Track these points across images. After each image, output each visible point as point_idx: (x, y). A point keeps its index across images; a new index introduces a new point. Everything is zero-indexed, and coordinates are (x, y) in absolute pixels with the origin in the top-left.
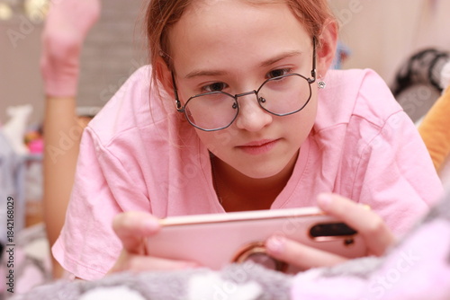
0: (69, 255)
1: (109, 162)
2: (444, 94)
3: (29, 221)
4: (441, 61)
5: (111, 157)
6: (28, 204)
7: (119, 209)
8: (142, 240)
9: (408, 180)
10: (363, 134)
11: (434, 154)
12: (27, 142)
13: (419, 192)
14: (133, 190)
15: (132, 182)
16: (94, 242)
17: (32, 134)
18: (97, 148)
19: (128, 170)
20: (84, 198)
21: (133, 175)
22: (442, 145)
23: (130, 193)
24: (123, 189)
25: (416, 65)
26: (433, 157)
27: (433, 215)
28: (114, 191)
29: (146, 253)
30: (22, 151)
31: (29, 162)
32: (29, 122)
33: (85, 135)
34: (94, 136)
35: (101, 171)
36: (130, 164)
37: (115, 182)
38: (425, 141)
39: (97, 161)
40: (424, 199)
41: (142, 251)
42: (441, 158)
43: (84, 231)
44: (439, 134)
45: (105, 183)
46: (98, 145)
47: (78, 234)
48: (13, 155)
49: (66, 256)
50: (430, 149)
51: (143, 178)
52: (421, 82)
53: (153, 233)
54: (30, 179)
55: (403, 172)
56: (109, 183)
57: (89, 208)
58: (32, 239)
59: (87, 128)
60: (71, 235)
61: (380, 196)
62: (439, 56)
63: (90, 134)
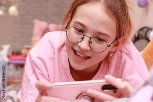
0: (22, 96)
1: (35, 64)
2: (150, 42)
3: (9, 84)
4: (149, 31)
5: (36, 63)
6: (8, 78)
7: (38, 79)
8: (45, 90)
9: (138, 72)
10: (123, 57)
11: (146, 62)
12: (8, 57)
13: (141, 76)
14: (43, 74)
15: (43, 71)
16: (30, 91)
17: (10, 54)
18: (32, 60)
19: (42, 67)
20: (27, 77)
21: (43, 69)
22: (149, 59)
23: (42, 75)
24: (40, 74)
25: (141, 32)
26: (146, 64)
27: (146, 84)
28: (37, 74)
29: (47, 95)
30: (7, 60)
31: (9, 64)
32: (9, 50)
33: (28, 55)
34: (31, 56)
35: (33, 67)
36: (43, 65)
37: (38, 71)
38: (144, 58)
39: (32, 64)
40: (143, 79)
41: (45, 94)
42: (149, 64)
43: (27, 88)
44: (149, 56)
45: (34, 72)
46: (32, 59)
47: (25, 89)
48: (4, 61)
49: (21, 96)
50: (145, 61)
51: (47, 70)
52: (142, 38)
53: (49, 88)
54: (9, 70)
55: (136, 70)
56: (36, 72)
57: (29, 80)
58: (10, 90)
59: (29, 53)
60: (23, 89)
61: (128, 78)
62: (149, 29)
63: (29, 55)
